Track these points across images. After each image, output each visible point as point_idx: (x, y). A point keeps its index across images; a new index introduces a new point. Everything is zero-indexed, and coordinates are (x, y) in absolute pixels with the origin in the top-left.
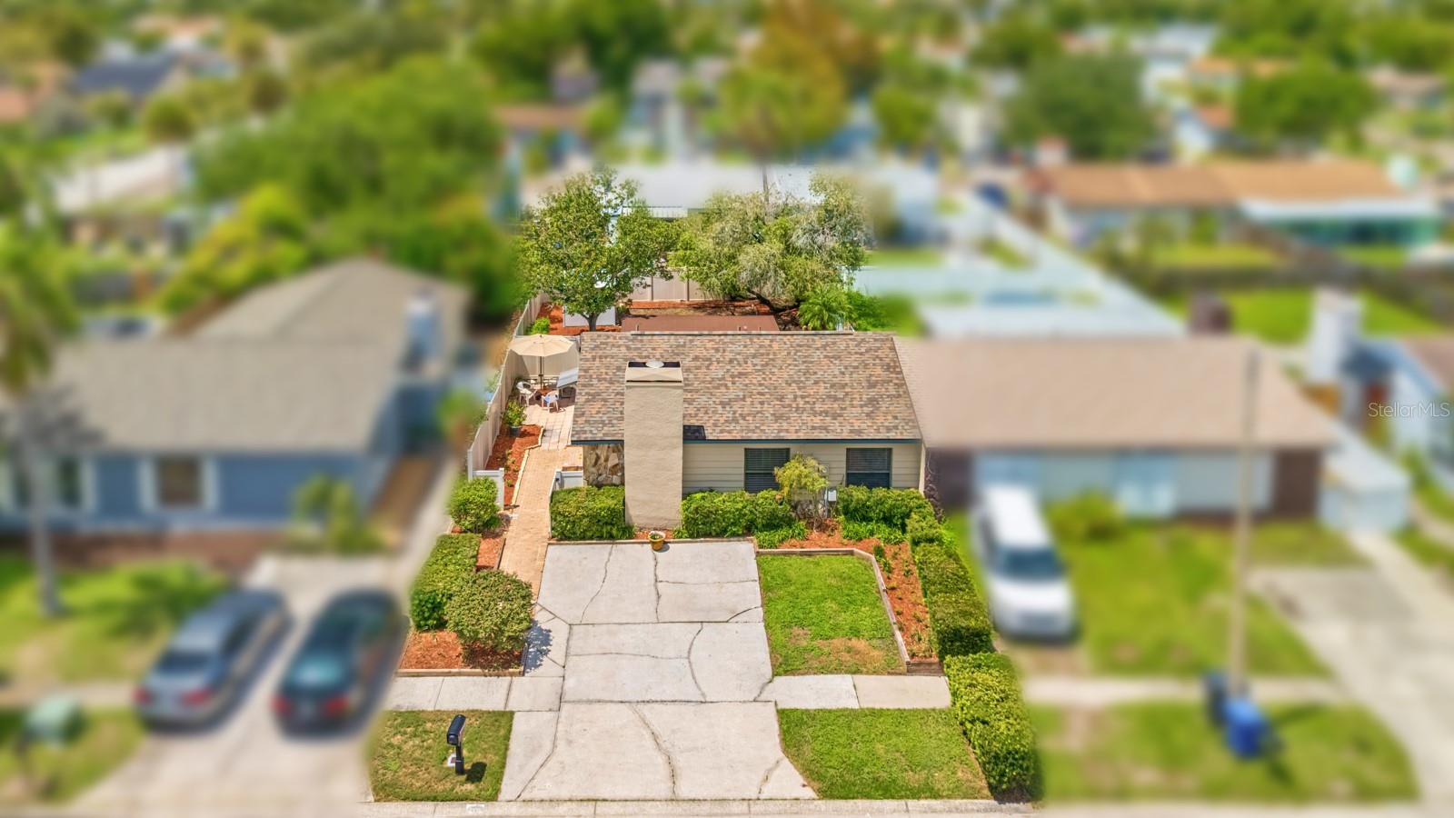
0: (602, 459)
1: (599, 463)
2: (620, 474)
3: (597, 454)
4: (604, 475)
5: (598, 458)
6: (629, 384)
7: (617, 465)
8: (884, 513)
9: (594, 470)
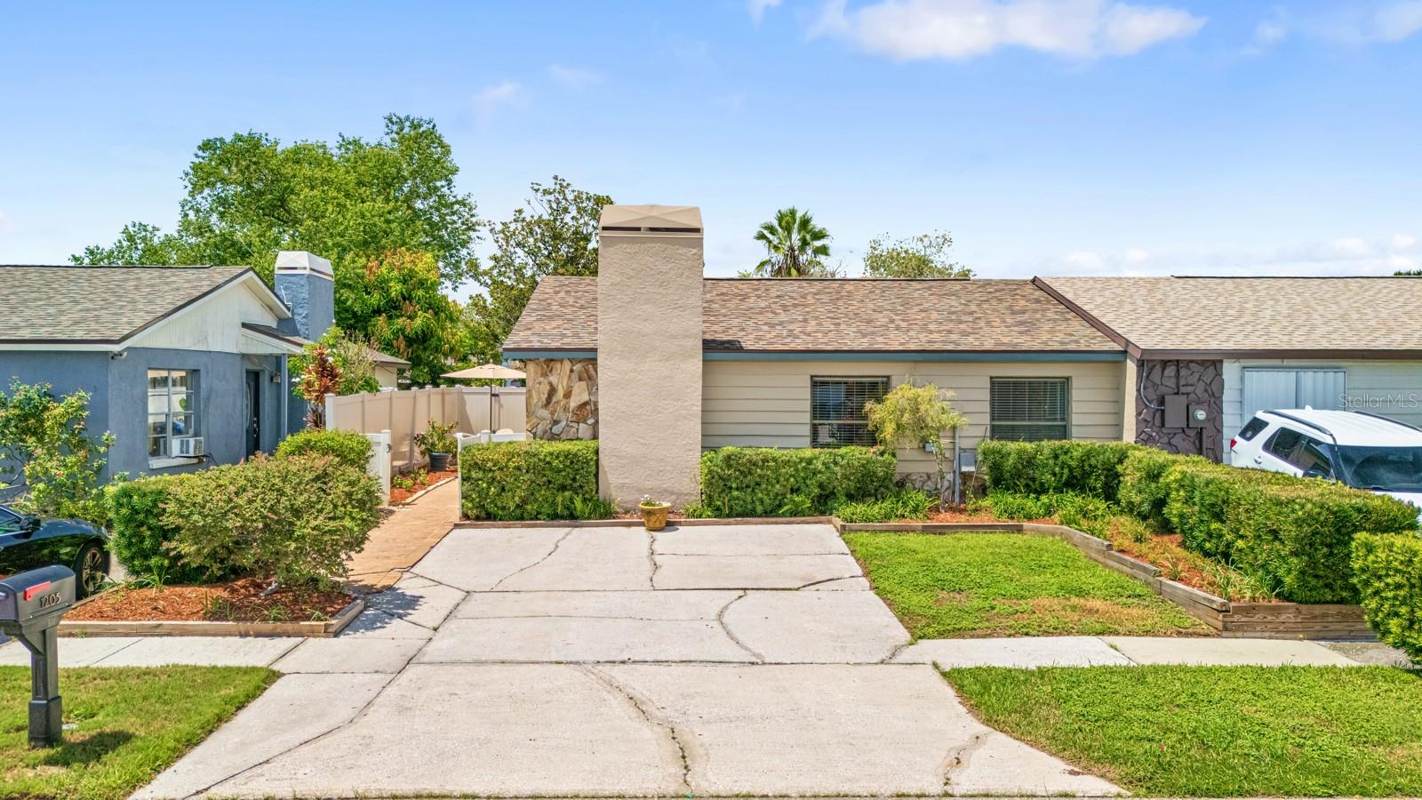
0: (560, 393)
1: (554, 400)
2: (591, 421)
3: (551, 384)
4: (563, 424)
5: (552, 391)
6: (607, 234)
7: (586, 404)
8: (1071, 469)
9: (545, 413)
